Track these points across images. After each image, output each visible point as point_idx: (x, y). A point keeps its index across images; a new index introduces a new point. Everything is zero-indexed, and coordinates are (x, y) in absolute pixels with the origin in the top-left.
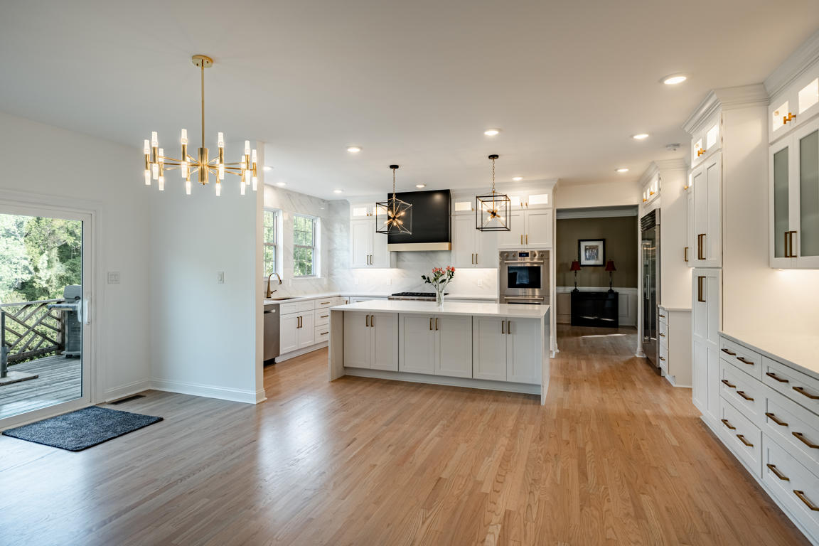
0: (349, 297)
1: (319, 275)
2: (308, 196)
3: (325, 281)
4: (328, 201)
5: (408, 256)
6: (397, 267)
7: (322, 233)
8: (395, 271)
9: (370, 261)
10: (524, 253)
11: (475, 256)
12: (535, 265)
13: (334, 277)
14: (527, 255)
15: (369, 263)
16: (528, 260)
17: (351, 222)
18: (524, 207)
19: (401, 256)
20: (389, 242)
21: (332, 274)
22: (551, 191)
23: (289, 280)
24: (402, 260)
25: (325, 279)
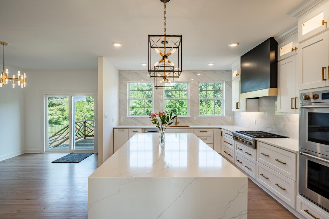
0: (223, 129)
2: (212, 70)
6: (258, 111)
10: (328, 94)
11: (294, 99)
19: (261, 102)
20: (241, 93)
23: (194, 117)
24: (261, 105)
25: (229, 117)
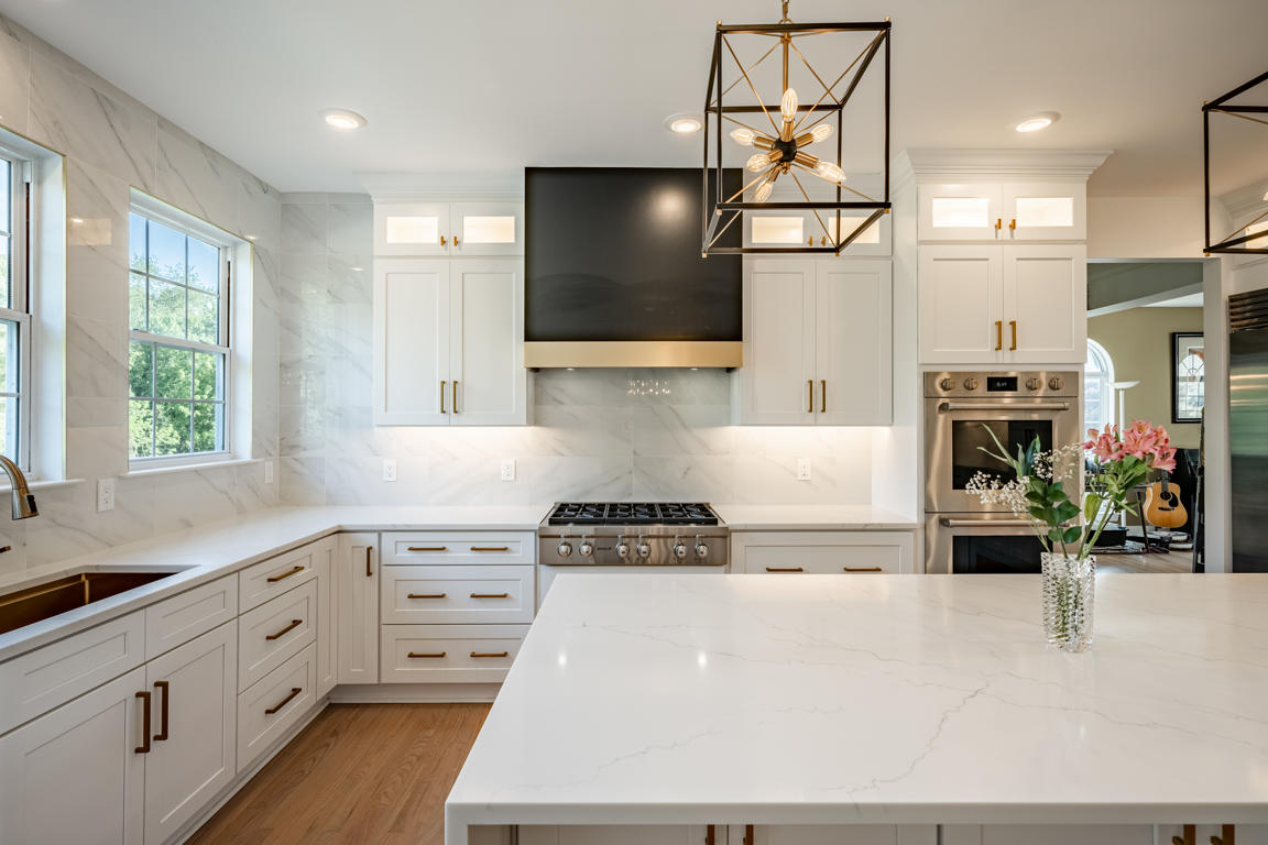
0: (380, 532)
1: (244, 449)
2: (202, 144)
3: (269, 471)
4: (281, 195)
5: (573, 388)
6: (535, 419)
7: (259, 302)
8: (530, 433)
9: (452, 401)
10: (1002, 380)
11: (818, 388)
12: (1035, 417)
13: (302, 455)
14: (1010, 384)
15: (449, 407)
16: (1007, 399)
17: (377, 264)
18: (1005, 232)
19: (551, 385)
20: (528, 338)
21: (294, 447)
22: (1083, 187)
23: (103, 483)
24: (555, 399)
25: (267, 464)
